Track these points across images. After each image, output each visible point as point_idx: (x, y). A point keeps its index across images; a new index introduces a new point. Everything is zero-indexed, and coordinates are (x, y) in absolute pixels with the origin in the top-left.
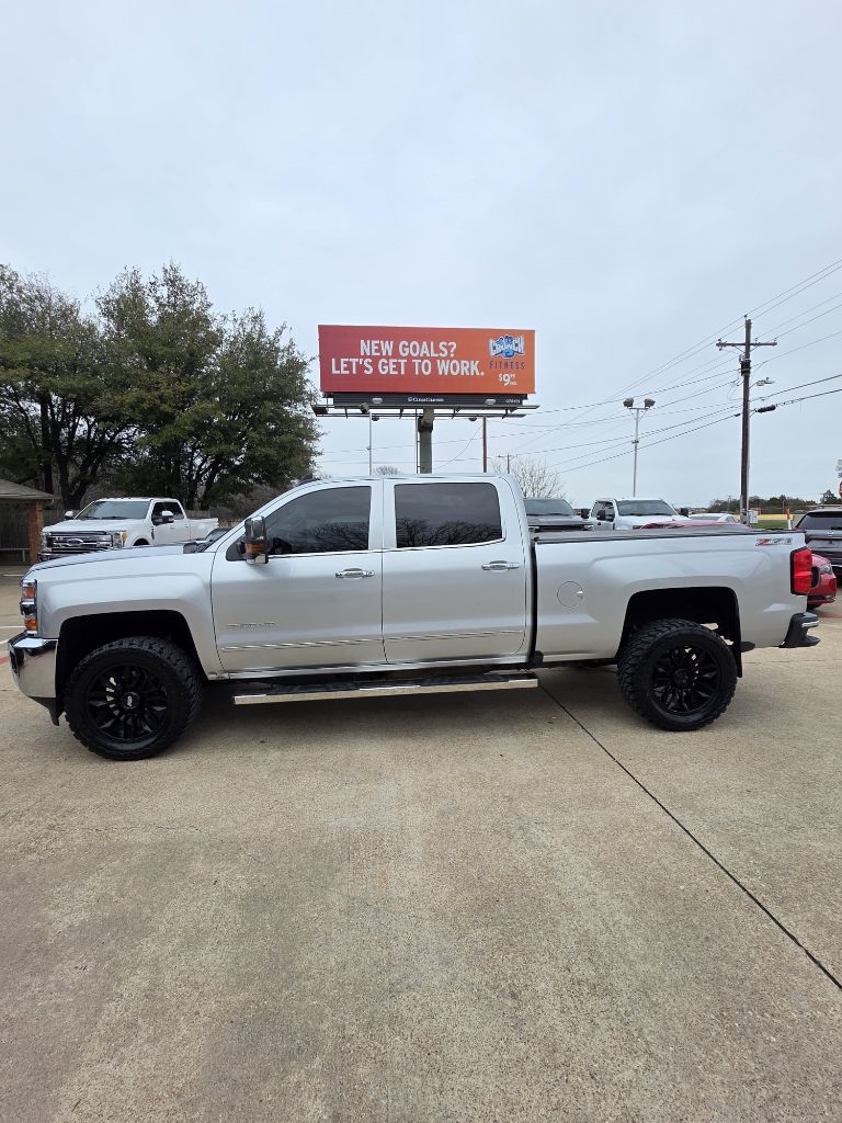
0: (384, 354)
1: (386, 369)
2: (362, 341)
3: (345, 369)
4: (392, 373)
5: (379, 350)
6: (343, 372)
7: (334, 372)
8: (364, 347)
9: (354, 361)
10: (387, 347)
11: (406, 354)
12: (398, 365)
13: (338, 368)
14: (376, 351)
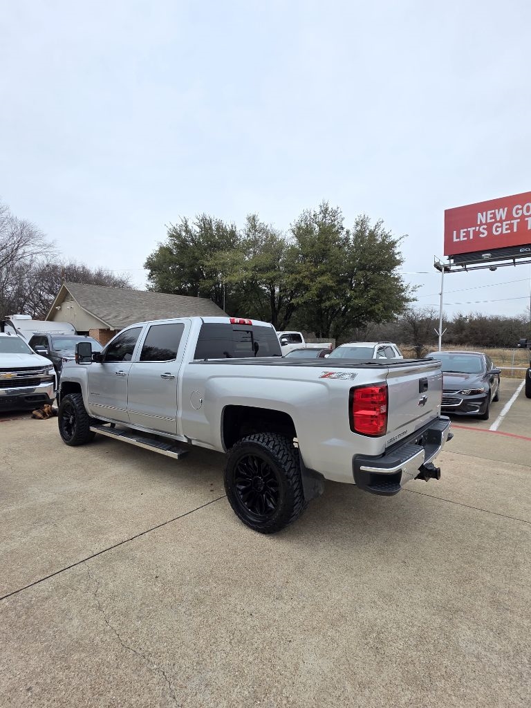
0: (498, 219)
1: (501, 230)
2: (479, 214)
3: (464, 237)
4: (505, 232)
5: (494, 217)
6: (462, 239)
7: (455, 240)
8: (481, 217)
9: (471, 230)
10: (501, 213)
11: (520, 215)
12: (511, 226)
13: (458, 237)
14: (491, 218)
